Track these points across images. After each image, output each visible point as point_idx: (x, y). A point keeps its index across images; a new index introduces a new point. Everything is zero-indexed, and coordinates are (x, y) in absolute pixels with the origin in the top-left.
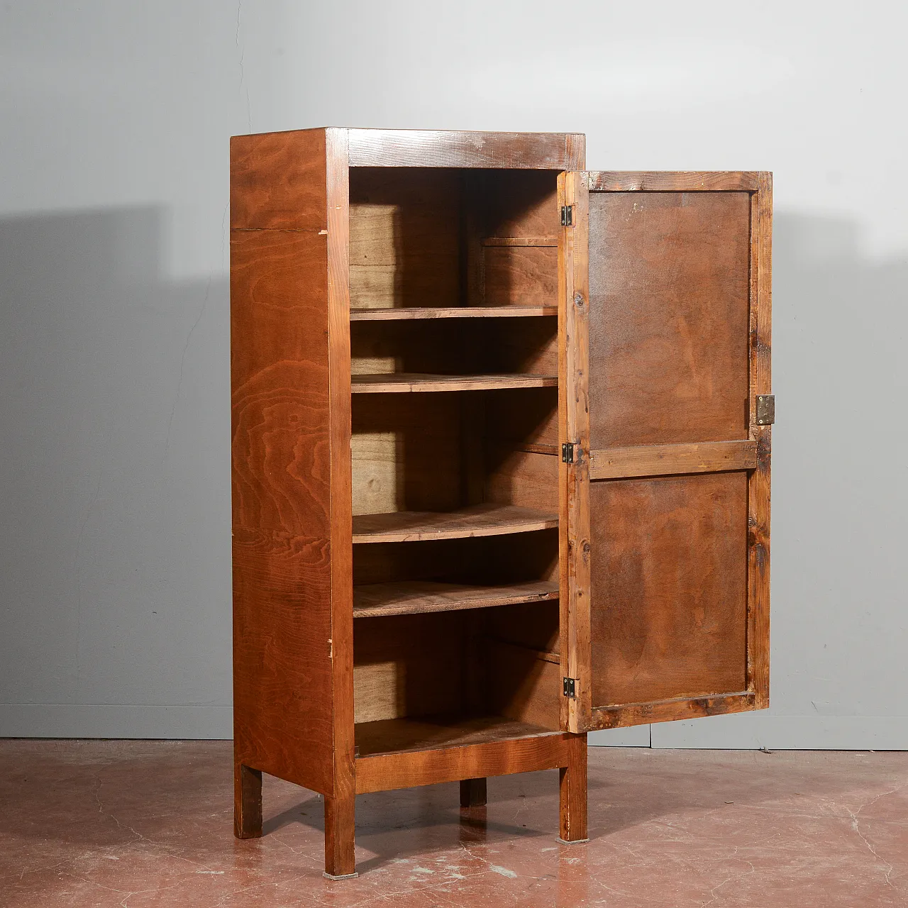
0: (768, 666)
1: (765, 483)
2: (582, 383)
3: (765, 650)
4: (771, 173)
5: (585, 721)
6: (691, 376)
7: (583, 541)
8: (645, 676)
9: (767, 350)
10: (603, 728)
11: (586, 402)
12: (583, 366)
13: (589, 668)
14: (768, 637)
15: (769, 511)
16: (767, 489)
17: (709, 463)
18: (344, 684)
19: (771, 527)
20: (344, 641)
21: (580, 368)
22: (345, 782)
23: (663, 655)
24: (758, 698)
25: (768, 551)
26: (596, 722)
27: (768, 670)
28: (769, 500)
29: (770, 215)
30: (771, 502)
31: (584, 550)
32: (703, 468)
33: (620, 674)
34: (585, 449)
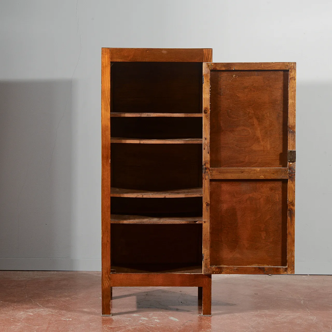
0: (294, 257)
1: (292, 185)
2: (206, 143)
3: (292, 251)
4: (295, 63)
5: (207, 270)
6: (259, 142)
7: (206, 202)
8: (238, 256)
9: (294, 132)
10: (215, 274)
11: (208, 150)
12: (207, 136)
13: (209, 250)
14: (294, 246)
15: (294, 196)
16: (293, 187)
17: (264, 176)
18: (106, 247)
19: (295, 202)
20: (106, 231)
21: (206, 137)
22: (106, 282)
23: (247, 248)
24: (289, 269)
25: (294, 212)
26: (212, 271)
27: (294, 259)
28: (295, 192)
29: (295, 79)
30: (296, 193)
31: (207, 206)
32: (262, 177)
33: (226, 254)
34: (207, 167)
